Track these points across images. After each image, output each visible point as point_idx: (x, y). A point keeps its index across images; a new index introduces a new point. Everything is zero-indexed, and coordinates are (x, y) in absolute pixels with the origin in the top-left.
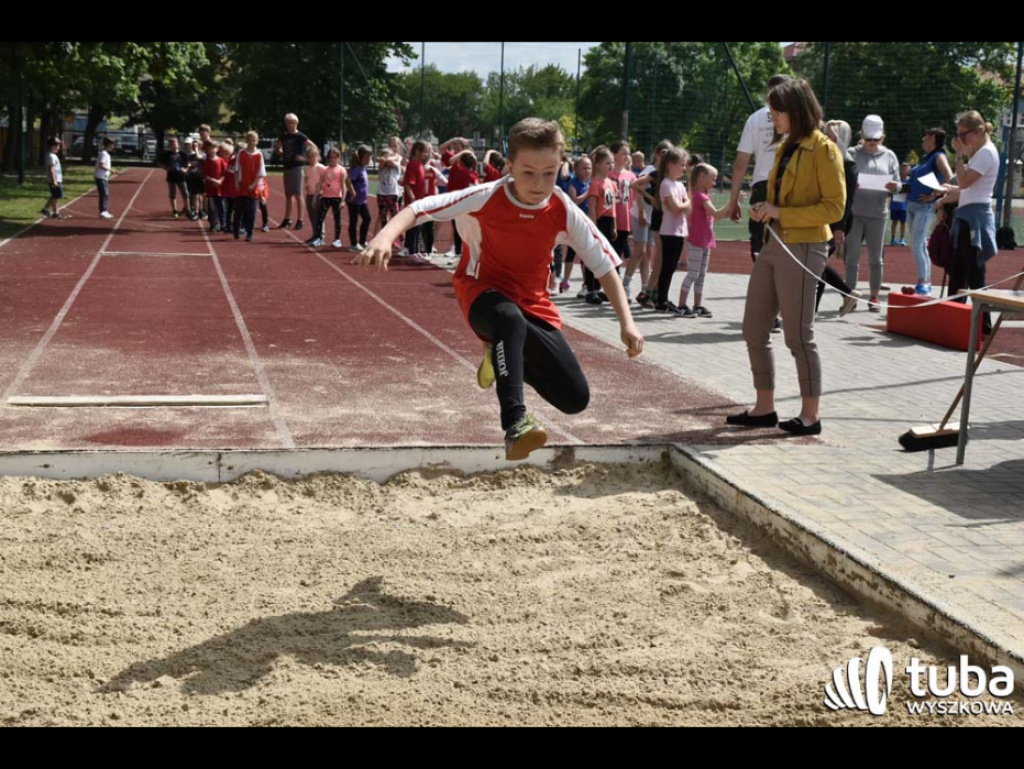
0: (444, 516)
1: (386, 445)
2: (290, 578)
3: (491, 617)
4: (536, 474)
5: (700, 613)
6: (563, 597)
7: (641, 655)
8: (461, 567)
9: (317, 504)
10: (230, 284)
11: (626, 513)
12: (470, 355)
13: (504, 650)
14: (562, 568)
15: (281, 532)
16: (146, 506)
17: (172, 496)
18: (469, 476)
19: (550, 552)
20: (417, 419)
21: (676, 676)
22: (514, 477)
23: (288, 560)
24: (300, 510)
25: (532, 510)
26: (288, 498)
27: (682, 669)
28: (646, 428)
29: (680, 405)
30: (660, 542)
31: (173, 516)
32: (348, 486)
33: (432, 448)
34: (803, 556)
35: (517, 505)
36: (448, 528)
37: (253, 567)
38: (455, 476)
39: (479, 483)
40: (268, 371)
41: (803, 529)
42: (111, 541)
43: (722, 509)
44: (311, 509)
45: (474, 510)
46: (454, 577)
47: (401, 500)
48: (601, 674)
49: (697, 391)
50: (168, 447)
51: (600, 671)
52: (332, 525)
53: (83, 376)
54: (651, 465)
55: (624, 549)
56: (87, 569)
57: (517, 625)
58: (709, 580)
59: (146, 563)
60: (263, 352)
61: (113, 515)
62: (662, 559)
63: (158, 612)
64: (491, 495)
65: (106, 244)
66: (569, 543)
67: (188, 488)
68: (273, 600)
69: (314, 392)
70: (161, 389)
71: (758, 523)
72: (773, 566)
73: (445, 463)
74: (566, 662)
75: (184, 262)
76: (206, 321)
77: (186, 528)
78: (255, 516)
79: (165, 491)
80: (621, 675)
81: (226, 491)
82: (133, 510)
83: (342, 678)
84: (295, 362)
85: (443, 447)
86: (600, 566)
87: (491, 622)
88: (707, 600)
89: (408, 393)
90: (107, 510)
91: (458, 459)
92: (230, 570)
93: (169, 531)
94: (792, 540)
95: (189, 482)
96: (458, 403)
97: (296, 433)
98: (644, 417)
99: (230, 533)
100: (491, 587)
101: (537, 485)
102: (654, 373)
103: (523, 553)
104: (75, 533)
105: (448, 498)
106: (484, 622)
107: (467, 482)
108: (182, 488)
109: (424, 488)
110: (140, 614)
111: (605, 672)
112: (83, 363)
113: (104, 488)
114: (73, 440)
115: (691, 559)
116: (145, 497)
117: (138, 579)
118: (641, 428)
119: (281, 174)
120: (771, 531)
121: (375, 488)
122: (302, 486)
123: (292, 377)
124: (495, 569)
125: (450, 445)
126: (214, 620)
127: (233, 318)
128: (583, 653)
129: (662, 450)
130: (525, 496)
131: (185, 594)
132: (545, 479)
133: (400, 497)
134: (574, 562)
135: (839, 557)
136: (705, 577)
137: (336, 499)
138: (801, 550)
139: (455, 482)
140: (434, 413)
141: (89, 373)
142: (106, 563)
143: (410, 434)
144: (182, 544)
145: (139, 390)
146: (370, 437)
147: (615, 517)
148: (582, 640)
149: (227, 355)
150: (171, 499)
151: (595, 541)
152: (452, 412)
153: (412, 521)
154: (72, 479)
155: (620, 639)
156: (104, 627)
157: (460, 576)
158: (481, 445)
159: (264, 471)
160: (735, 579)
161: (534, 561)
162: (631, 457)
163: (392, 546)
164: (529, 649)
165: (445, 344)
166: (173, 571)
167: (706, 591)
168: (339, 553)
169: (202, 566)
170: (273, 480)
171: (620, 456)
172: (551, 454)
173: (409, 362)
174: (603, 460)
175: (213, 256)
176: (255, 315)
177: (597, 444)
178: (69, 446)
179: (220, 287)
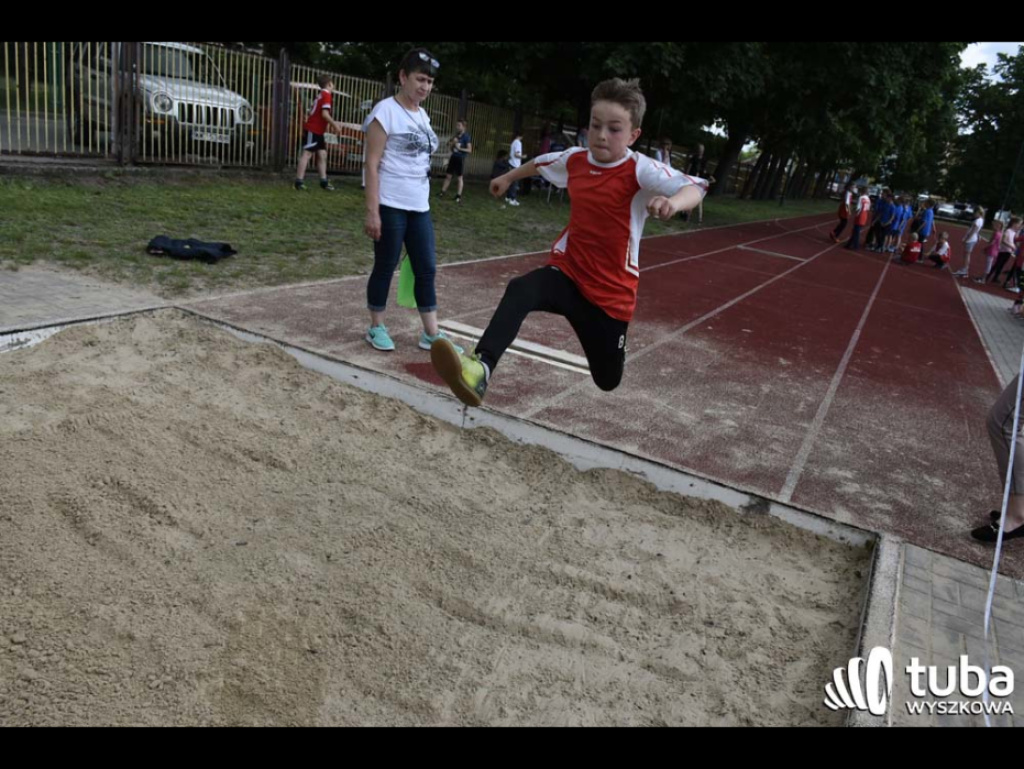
0: (591, 526)
4: (721, 514)
9: (507, 472)
17: (414, 428)
18: (660, 493)
20: (686, 421)
22: (698, 509)
25: (659, 555)
26: (492, 460)
32: (547, 466)
33: (634, 456)
38: (645, 489)
39: (664, 503)
44: (497, 476)
45: (624, 530)
54: (849, 548)
60: (692, 331)
64: (662, 519)
65: (752, 242)
70: (555, 340)
73: (642, 473)
75: (778, 261)
82: (371, 430)
85: (644, 459)
91: (655, 475)
105: (619, 507)
107: (654, 498)
109: (610, 490)
114: (398, 363)
125: (653, 459)
130: (690, 533)
133: (579, 491)
137: (529, 474)
139: (642, 494)
140: (714, 419)
150: (407, 430)
152: (732, 423)
158: (681, 469)
162: (830, 532)
165: (852, 359)
170: (493, 440)
171: (818, 527)
172: (745, 500)
173: (788, 367)
174: (799, 525)
175: (805, 261)
176: (748, 303)
177: (799, 506)
178: (383, 367)
179: (765, 281)
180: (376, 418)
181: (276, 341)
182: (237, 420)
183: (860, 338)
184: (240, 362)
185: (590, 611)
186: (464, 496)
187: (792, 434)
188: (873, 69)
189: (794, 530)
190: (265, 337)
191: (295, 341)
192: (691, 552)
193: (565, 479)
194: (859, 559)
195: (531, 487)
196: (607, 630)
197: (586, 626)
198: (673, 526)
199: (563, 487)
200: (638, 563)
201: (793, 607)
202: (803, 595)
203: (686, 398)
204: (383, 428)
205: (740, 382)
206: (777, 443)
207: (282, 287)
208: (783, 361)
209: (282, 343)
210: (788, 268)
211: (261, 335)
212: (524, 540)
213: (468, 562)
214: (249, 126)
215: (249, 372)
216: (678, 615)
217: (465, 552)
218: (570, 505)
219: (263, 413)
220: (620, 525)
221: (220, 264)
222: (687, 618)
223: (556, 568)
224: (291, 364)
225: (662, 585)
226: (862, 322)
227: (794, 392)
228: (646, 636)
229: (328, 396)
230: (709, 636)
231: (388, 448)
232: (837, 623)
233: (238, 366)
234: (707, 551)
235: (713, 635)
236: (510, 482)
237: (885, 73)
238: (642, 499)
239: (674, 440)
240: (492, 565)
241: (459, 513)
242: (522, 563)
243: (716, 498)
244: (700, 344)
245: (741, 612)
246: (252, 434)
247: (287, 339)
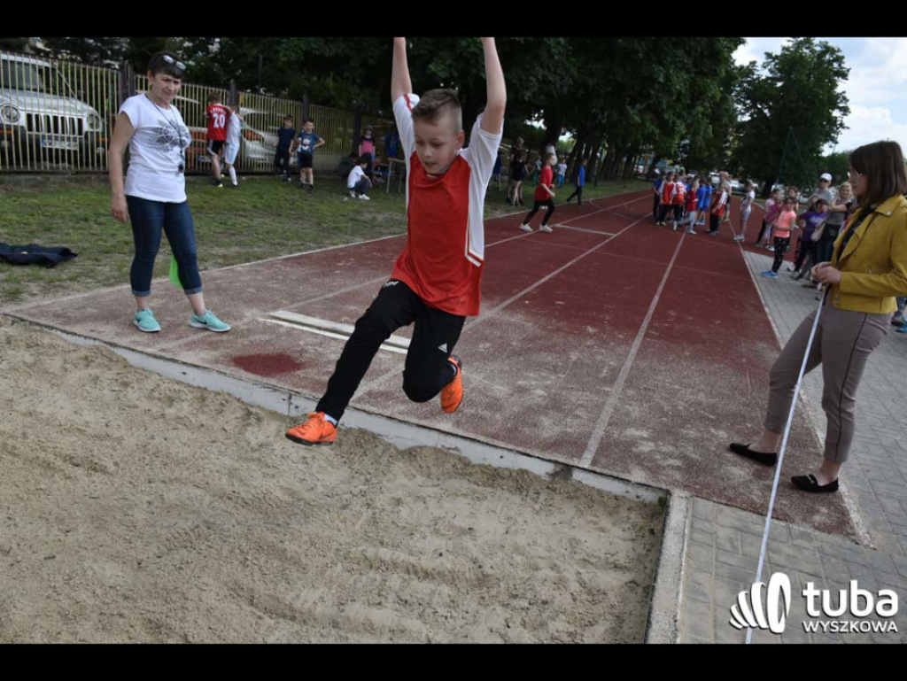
10: (590, 253)
22: (508, 480)
33: (448, 433)
38: (462, 462)
40: (484, 321)
45: (440, 506)
54: (644, 505)
60: (511, 306)
73: (456, 449)
85: (457, 436)
91: (467, 449)
97: (377, 388)
105: (436, 483)
114: (228, 356)
125: (466, 435)
127: (543, 277)
139: (457, 468)
140: (525, 390)
150: (234, 423)
152: (542, 393)
162: (627, 492)
171: (616, 488)
172: (550, 468)
173: (595, 334)
174: (600, 487)
175: (615, 235)
176: (563, 277)
177: (598, 470)
178: (211, 362)
179: (578, 255)
180: (203, 412)
181: (105, 342)
182: (60, 425)
183: (659, 302)
184: (68, 366)
185: (401, 593)
186: (286, 486)
187: (596, 398)
188: (661, 68)
189: (595, 493)
190: (95, 339)
191: (124, 341)
192: (501, 522)
193: (385, 459)
194: (653, 516)
195: (353, 469)
196: (416, 612)
197: (396, 610)
198: (486, 498)
199: (382, 467)
200: (450, 539)
201: (593, 569)
202: (603, 556)
203: (501, 372)
204: (211, 423)
205: (551, 352)
206: (582, 409)
207: (119, 287)
208: (590, 330)
209: (111, 344)
210: (598, 243)
211: (90, 338)
212: (342, 526)
213: (282, 555)
214: (97, 133)
215: (76, 376)
216: (485, 589)
217: (280, 545)
218: (388, 485)
219: (89, 416)
220: (435, 501)
221: (59, 268)
222: (493, 592)
223: (370, 552)
224: (120, 365)
225: (472, 559)
226: (660, 288)
227: (599, 358)
228: (455, 614)
229: (156, 394)
230: (514, 609)
231: (214, 442)
232: (633, 582)
233: (66, 370)
234: (516, 520)
235: (517, 607)
236: (332, 466)
237: (671, 71)
238: (458, 474)
239: (487, 414)
240: (306, 555)
241: (279, 503)
242: (338, 550)
243: (524, 468)
244: (517, 318)
245: (546, 580)
246: (76, 439)
247: (116, 340)
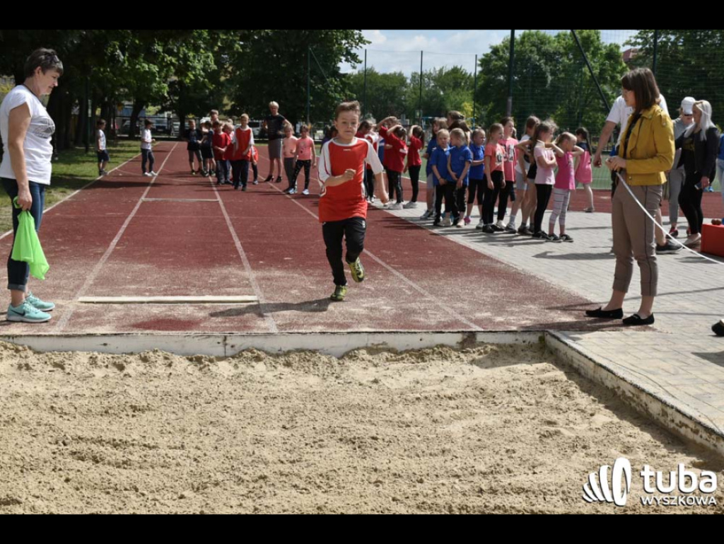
0: (383, 381)
1: (342, 331)
2: (275, 424)
3: (418, 452)
4: (449, 351)
5: (569, 451)
6: (469, 438)
7: (526, 480)
8: (396, 417)
9: (293, 372)
10: (231, 220)
11: (514, 380)
12: (400, 268)
13: (428, 475)
14: (468, 418)
15: (268, 391)
16: (174, 372)
17: (192, 366)
18: (401, 353)
19: (460, 407)
20: (363, 313)
21: (552, 495)
22: (433, 354)
23: (273, 411)
24: (282, 376)
25: (446, 377)
26: (273, 368)
27: (556, 490)
28: (527, 319)
29: (552, 303)
30: (539, 400)
31: (193, 379)
32: (316, 360)
33: (375, 332)
34: (643, 410)
35: (435, 373)
36: (386, 390)
37: (249, 415)
38: (392, 352)
39: (408, 357)
40: (258, 279)
41: (643, 391)
42: (150, 397)
43: (583, 377)
44: (289, 375)
45: (405, 377)
46: (391, 424)
47: (353, 370)
48: (498, 493)
49: (564, 294)
50: (189, 332)
51: (497, 491)
52: (304, 387)
53: (130, 283)
54: (531, 346)
55: (513, 405)
56: (133, 416)
57: (436, 457)
58: (575, 427)
59: (174, 412)
60: (255, 267)
61: (152, 378)
62: (540, 412)
63: (183, 446)
64: (417, 367)
65: (145, 193)
66: (473, 400)
67: (203, 360)
68: (263, 439)
69: (291, 294)
70: (184, 291)
71: (610, 386)
72: (621, 417)
73: (384, 343)
74: (472, 484)
75: (199, 205)
76: (214, 245)
77: (202, 388)
78: (250, 380)
79: (187, 362)
80: (513, 494)
81: (230, 363)
82: (165, 375)
83: (312, 494)
84: (277, 273)
85: (382, 332)
86: (496, 416)
87: (418, 456)
88: (574, 441)
89: (357, 295)
90: (147, 375)
91: (393, 341)
92: (233, 417)
93: (190, 390)
94: (635, 398)
95: (204, 356)
96: (392, 302)
97: (278, 322)
98: (526, 311)
99: (233, 392)
100: (417, 431)
101: (449, 359)
102: (533, 281)
103: (440, 407)
104: (125, 391)
105: (386, 368)
106: (413, 455)
107: (400, 357)
108: (199, 360)
109: (369, 361)
110: (170, 448)
111: (500, 491)
112: (130, 274)
113: (145, 360)
114: (123, 326)
115: (561, 412)
116: (173, 367)
117: (169, 424)
118: (523, 319)
119: (267, 145)
120: (619, 393)
121: (335, 361)
122: (283, 359)
123: (275, 284)
124: (421, 418)
125: (388, 330)
126: (222, 452)
127: (234, 243)
128: (484, 477)
129: (539, 335)
130: (441, 367)
131: (201, 434)
132: (455, 355)
133: (352, 367)
134: (476, 414)
135: (669, 411)
136: (572, 425)
137: (307, 369)
138: (641, 405)
139: (391, 357)
140: (375, 309)
141: (134, 281)
142: (146, 412)
143: (359, 323)
144: (199, 399)
145: (169, 293)
146: (331, 325)
147: (505, 382)
148: (483, 469)
149: (230, 269)
150: (191, 368)
151: (492, 399)
152: (389, 308)
153: (360, 384)
154: (123, 353)
155: (511, 468)
156: (145, 456)
157: (395, 423)
158: (410, 331)
159: (256, 349)
160: (593, 426)
161: (448, 413)
162: (517, 340)
163: (347, 402)
164: (446, 474)
165: (383, 261)
166: (193, 418)
167: (573, 435)
168: (309, 406)
169: (213, 415)
170: (263, 355)
171: (508, 339)
174: (497, 342)
175: (219, 201)
177: (493, 330)
178: (120, 330)
187: (428, 304)
195: (318, 375)
198: (427, 367)
206: (430, 310)
220: (398, 376)
229: (100, 363)
236: (301, 376)
243: (440, 342)
